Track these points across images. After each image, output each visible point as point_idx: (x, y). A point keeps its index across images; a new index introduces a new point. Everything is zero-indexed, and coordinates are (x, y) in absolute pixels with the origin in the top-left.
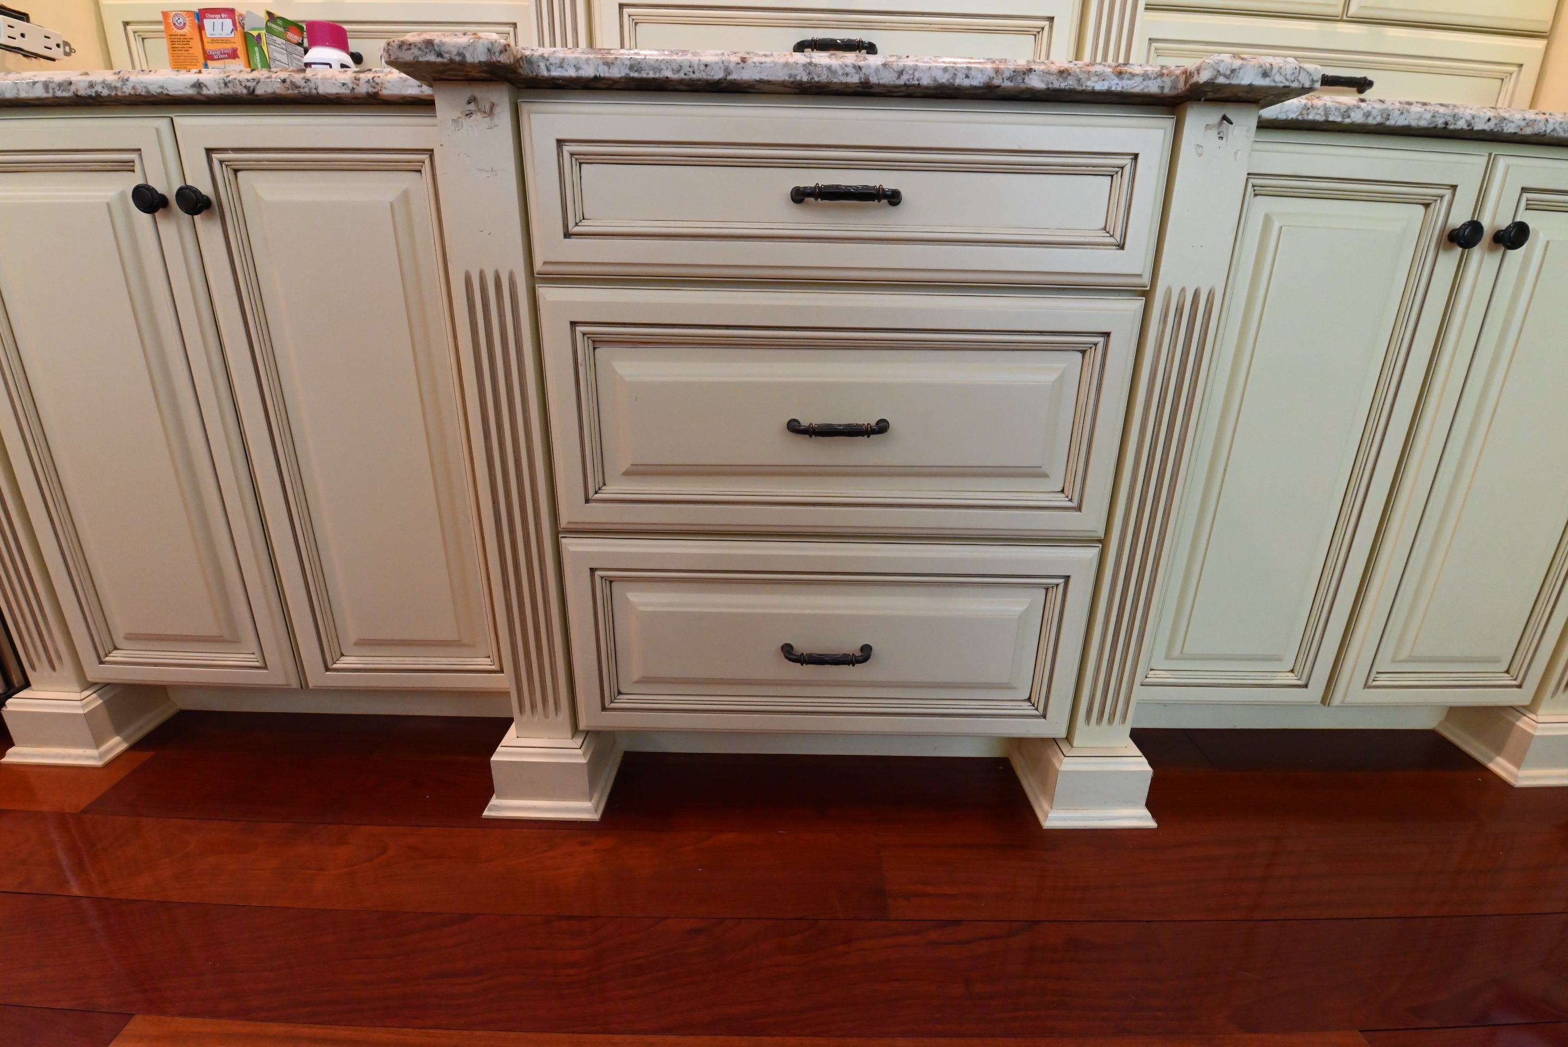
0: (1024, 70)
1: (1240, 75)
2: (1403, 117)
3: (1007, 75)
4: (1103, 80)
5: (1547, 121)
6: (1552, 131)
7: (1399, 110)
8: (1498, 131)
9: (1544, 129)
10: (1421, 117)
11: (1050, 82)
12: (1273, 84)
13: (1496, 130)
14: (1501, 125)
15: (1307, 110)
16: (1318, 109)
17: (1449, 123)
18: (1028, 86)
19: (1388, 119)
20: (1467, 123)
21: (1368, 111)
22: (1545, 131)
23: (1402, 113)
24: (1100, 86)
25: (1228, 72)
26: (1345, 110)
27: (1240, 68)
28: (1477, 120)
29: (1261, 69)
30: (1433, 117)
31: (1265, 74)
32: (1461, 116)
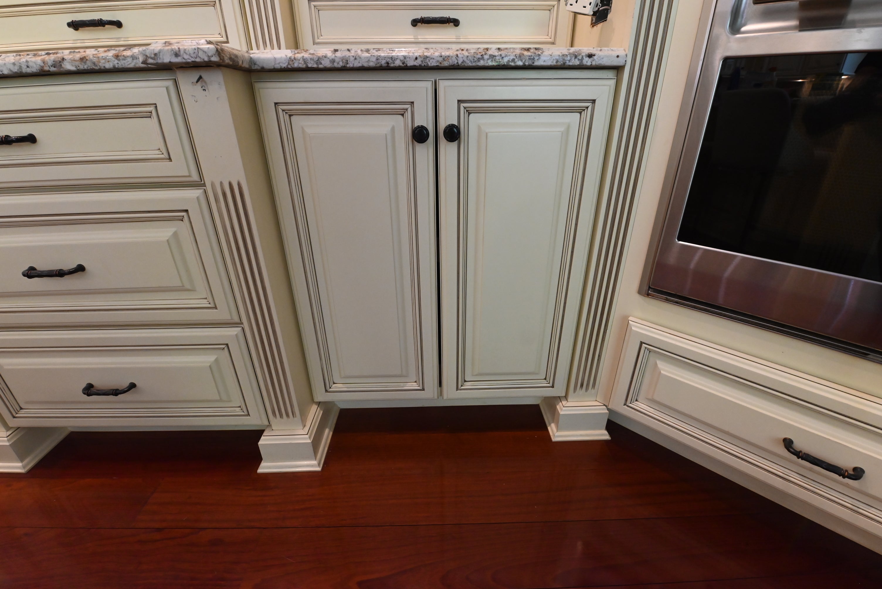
0: (60, 60)
1: (161, 57)
2: (357, 61)
3: (50, 63)
4: (108, 62)
5: (457, 56)
6: (462, 63)
7: (353, 57)
8: (425, 65)
9: (456, 62)
10: (369, 60)
11: (77, 65)
12: (184, 61)
13: (423, 65)
14: (426, 61)
15: (292, 61)
16: (299, 60)
17: (390, 63)
18: (65, 69)
19: (348, 63)
20: (401, 62)
21: (332, 59)
22: (457, 63)
23: (356, 59)
24: (108, 66)
25: (153, 56)
26: (317, 59)
27: (159, 53)
28: (408, 59)
29: (173, 52)
30: (377, 59)
31: (177, 55)
32: (396, 57)
